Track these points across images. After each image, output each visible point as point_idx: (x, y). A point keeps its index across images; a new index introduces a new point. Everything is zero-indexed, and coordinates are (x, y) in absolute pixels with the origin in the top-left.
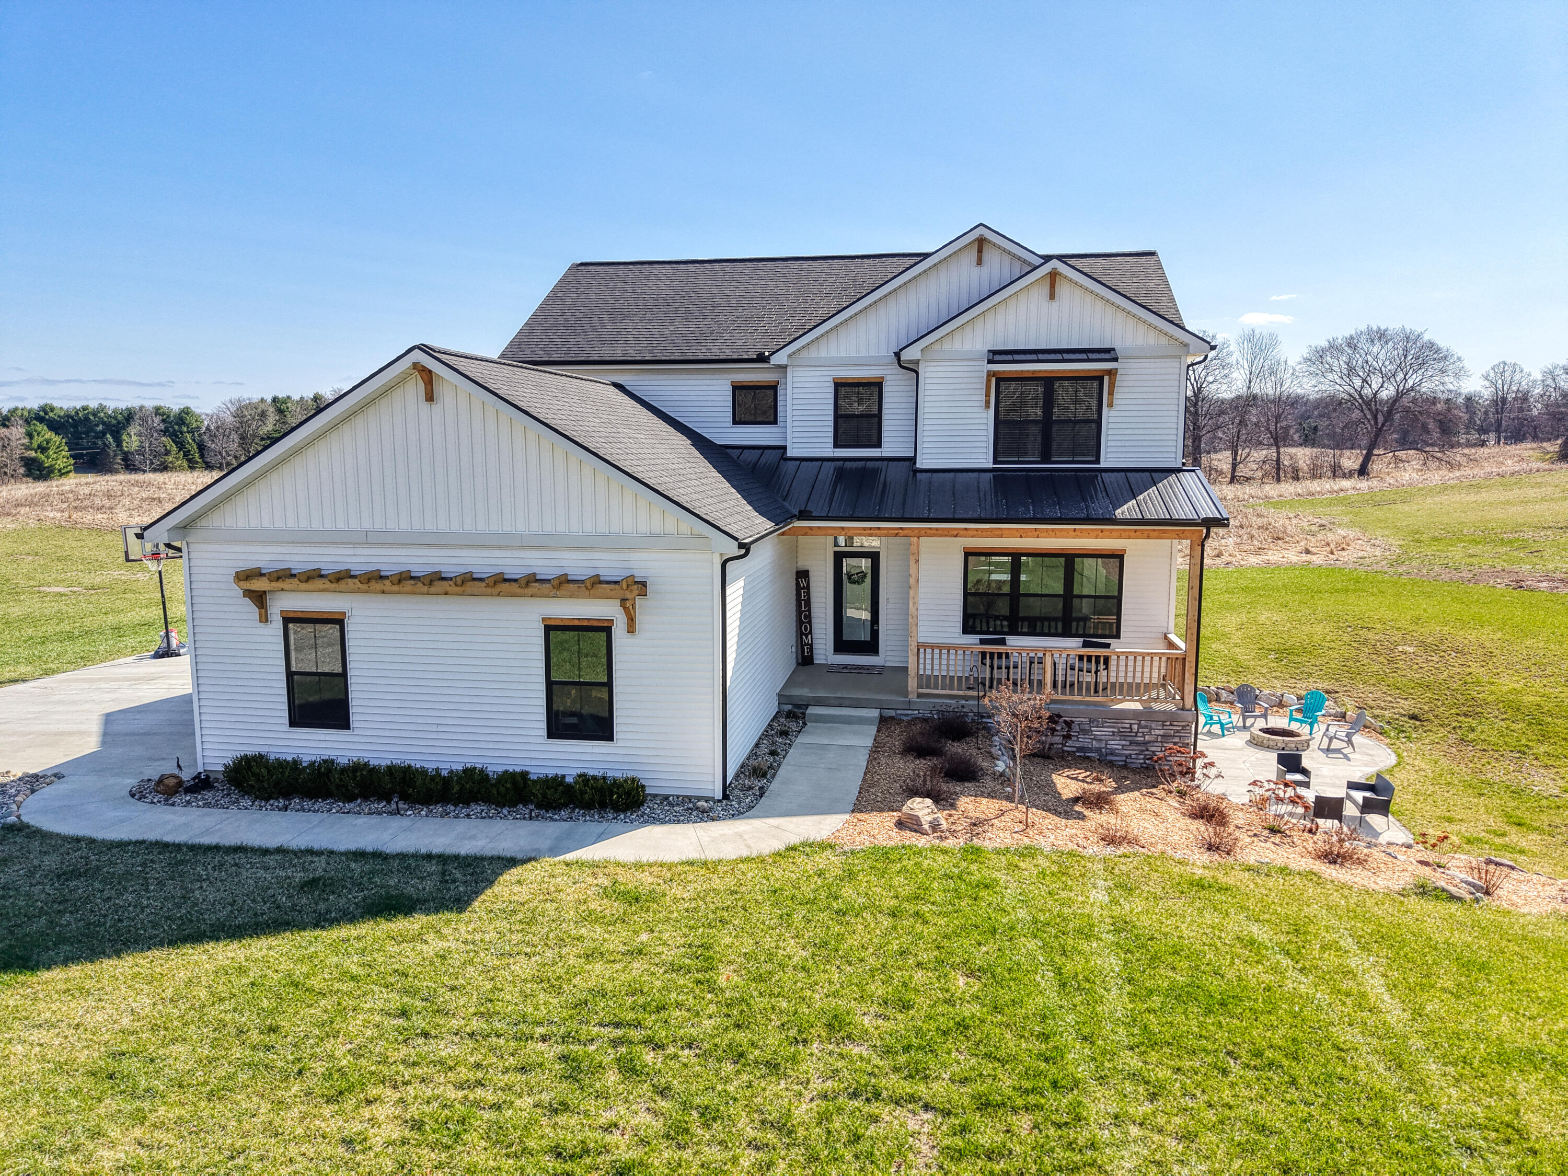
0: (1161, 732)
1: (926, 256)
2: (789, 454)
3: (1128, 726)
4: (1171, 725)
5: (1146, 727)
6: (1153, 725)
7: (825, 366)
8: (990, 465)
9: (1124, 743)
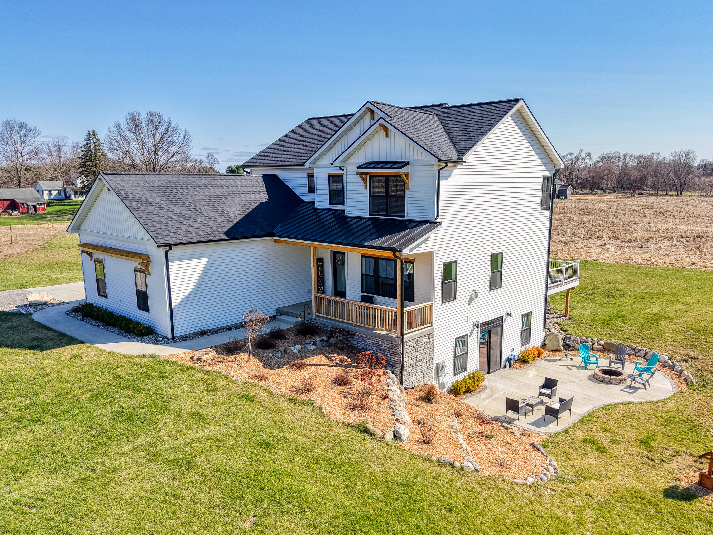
0: (388, 346)
1: (353, 115)
2: (316, 206)
3: (378, 341)
4: (392, 343)
5: (383, 343)
6: (386, 342)
7: (326, 168)
8: (368, 216)
9: (377, 348)
